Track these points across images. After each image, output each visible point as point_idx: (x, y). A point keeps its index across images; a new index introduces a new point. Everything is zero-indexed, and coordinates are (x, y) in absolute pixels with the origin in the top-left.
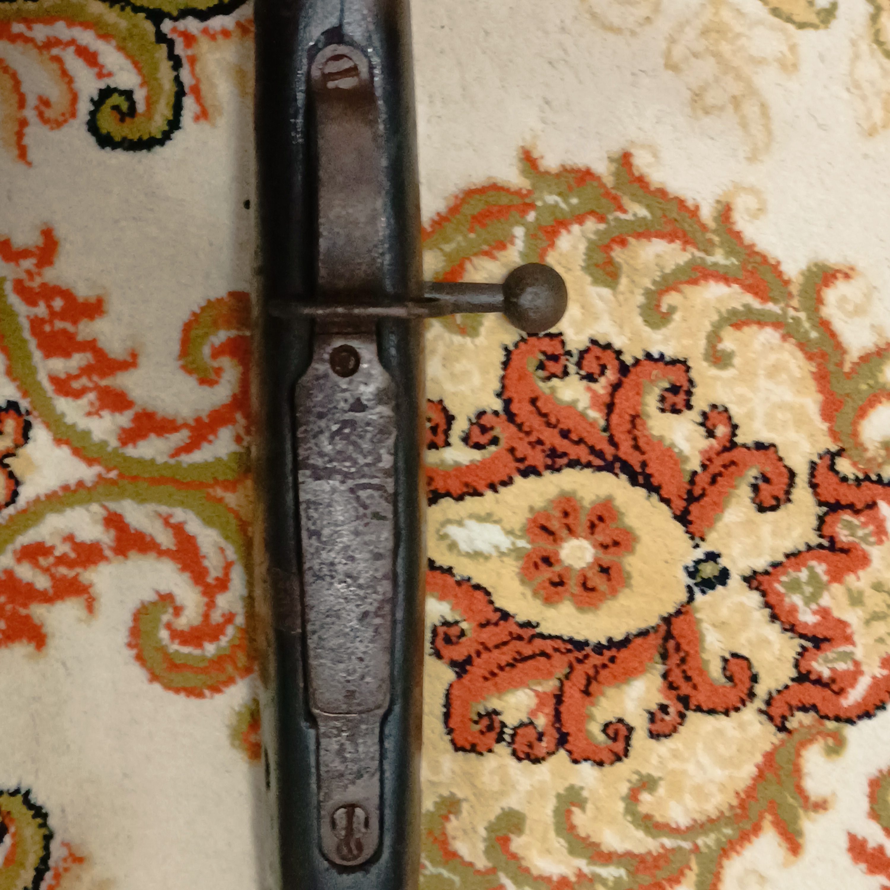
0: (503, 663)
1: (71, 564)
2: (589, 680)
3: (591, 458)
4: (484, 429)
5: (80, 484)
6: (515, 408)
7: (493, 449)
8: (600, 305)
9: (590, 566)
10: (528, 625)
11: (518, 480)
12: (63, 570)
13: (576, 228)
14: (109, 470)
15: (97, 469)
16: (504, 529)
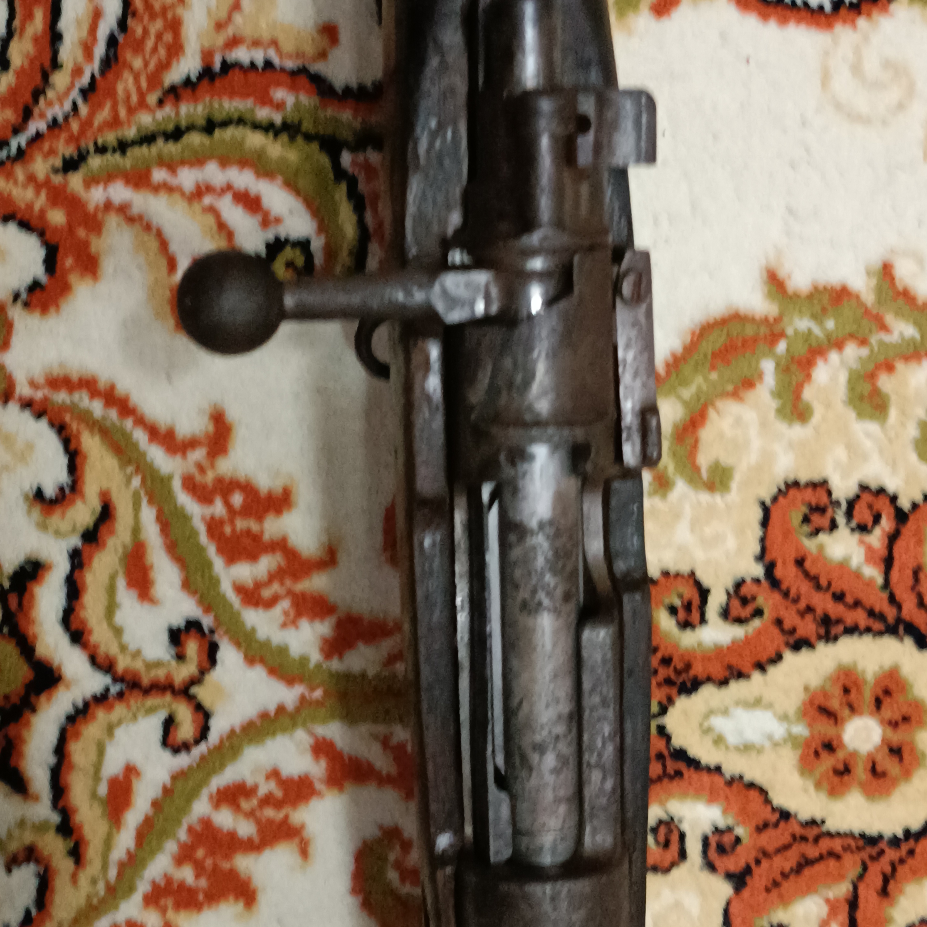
0: (787, 869)
1: (278, 804)
2: (886, 880)
3: (871, 622)
4: (745, 601)
5: (281, 709)
6: (779, 572)
7: (756, 623)
8: (868, 444)
9: (878, 749)
10: (813, 823)
11: (789, 656)
12: (269, 813)
13: (834, 356)
14: (312, 689)
15: (299, 690)
16: (775, 714)
